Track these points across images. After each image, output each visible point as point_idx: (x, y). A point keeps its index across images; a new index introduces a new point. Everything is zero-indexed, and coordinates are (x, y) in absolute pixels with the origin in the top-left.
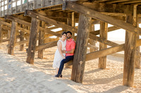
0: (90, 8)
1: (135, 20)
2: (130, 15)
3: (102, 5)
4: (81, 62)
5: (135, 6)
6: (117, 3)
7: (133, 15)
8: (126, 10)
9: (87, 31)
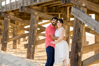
0: (37, 10)
1: (68, 17)
2: (65, 14)
3: (45, 8)
4: (32, 46)
5: (68, 8)
6: (56, 6)
7: (67, 14)
8: (62, 10)
9: (36, 25)
